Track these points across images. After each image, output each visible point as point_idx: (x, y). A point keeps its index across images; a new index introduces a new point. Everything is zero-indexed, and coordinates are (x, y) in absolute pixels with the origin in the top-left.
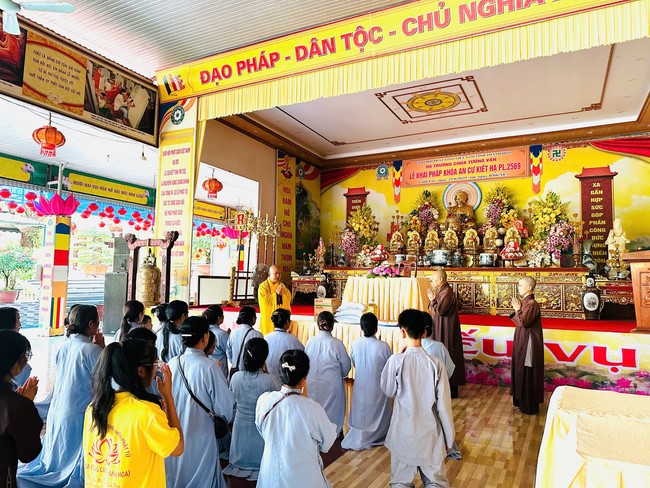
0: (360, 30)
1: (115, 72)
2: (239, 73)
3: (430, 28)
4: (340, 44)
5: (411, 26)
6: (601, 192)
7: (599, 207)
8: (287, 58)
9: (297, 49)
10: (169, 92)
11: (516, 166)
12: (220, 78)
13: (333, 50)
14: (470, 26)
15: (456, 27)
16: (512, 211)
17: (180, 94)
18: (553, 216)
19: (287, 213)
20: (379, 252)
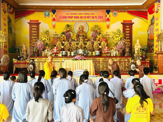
6: (129, 29)
7: (128, 35)
11: (101, 17)
16: (100, 35)
18: (120, 38)
19: (5, 30)
20: (55, 50)
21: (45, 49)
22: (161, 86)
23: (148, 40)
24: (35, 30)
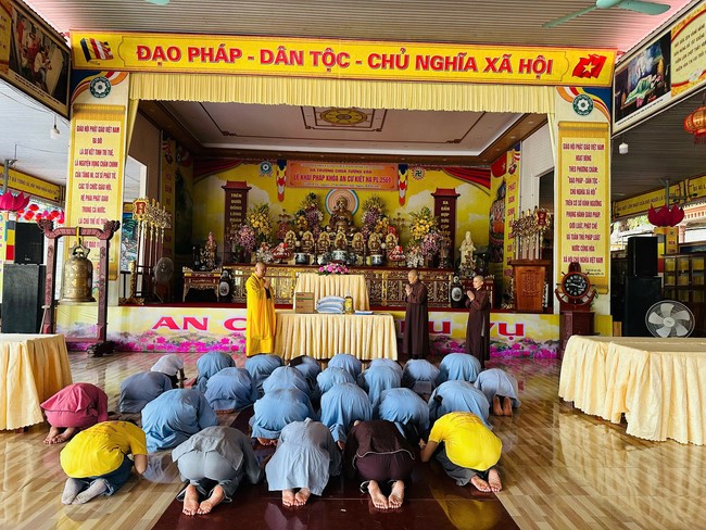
0: (329, 52)
1: (36, 25)
2: (190, 59)
3: (391, 67)
4: (308, 59)
5: (375, 61)
6: (448, 209)
7: (447, 221)
8: (250, 58)
9: (263, 52)
10: (88, 58)
11: (387, 180)
12: (164, 59)
13: (300, 62)
14: (422, 73)
15: (411, 71)
16: (385, 219)
17: (105, 64)
18: (427, 226)
19: (168, 201)
20: (281, 250)
21: (259, 247)
22: (521, 341)
23: (491, 233)
24: (237, 205)
